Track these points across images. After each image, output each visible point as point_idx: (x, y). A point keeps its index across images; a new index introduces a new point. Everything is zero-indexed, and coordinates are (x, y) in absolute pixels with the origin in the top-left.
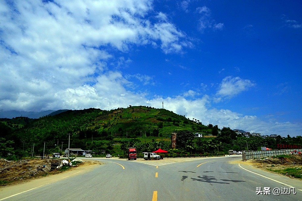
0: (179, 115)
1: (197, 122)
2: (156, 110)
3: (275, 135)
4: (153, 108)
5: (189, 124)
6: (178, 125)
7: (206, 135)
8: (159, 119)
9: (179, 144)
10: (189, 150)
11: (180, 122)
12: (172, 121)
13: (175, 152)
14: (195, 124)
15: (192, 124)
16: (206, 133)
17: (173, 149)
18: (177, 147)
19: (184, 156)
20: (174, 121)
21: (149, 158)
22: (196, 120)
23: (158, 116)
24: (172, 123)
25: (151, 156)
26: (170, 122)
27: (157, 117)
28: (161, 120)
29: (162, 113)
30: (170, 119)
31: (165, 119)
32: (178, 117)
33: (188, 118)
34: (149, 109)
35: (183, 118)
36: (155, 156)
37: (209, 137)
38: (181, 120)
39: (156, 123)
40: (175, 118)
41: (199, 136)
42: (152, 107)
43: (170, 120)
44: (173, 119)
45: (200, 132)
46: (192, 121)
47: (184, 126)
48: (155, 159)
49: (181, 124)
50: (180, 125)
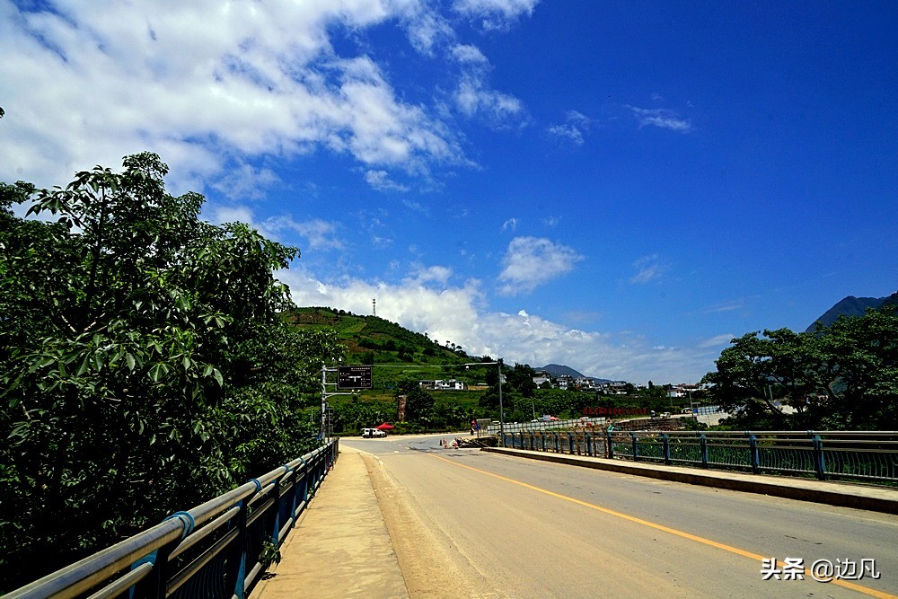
0: (412, 333)
1: (457, 350)
2: (356, 319)
3: (622, 382)
4: (350, 313)
5: (436, 355)
6: (409, 360)
7: (472, 384)
8: (365, 344)
9: (411, 415)
10: (424, 423)
11: (416, 351)
12: (395, 350)
13: (403, 426)
14: (451, 354)
15: (444, 355)
16: (474, 378)
17: (400, 421)
18: (406, 420)
19: (417, 433)
20: (401, 350)
21: (371, 436)
22: (453, 345)
23: (362, 334)
24: (396, 353)
25: (374, 433)
26: (391, 352)
27: (360, 339)
28: (371, 346)
29: (372, 327)
30: (391, 343)
31: (380, 343)
32: (411, 338)
33: (436, 341)
34: (339, 317)
35: (422, 340)
36: (378, 433)
37: (479, 388)
38: (419, 347)
39: (358, 355)
40: (404, 340)
41: (457, 386)
42: (347, 312)
43: (391, 346)
44: (397, 342)
45: (461, 376)
46: (446, 348)
47: (426, 361)
48: (379, 436)
49: (418, 356)
50: (415, 360)
